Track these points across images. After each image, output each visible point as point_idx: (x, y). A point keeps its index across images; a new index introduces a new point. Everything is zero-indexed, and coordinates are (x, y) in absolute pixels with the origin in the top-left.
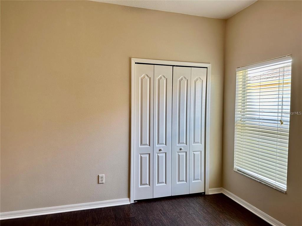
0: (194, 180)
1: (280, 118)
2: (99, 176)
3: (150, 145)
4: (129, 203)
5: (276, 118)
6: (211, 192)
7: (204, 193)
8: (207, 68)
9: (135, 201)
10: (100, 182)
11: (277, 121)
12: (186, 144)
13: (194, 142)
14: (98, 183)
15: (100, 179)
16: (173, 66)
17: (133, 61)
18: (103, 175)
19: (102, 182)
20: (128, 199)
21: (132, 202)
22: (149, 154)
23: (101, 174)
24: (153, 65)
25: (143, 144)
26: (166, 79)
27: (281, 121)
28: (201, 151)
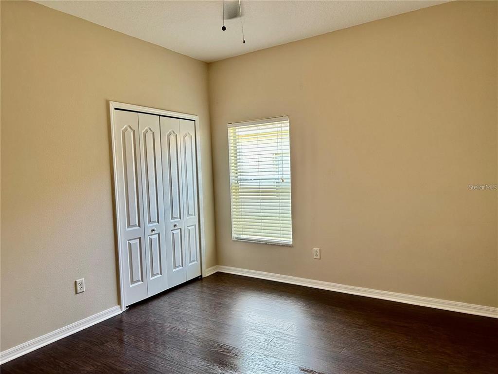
0: (191, 262)
1: (280, 177)
2: (76, 281)
3: (139, 226)
4: (121, 312)
5: (276, 177)
6: (207, 273)
7: (201, 276)
8: (194, 121)
9: (126, 307)
10: (79, 291)
11: (278, 179)
12: (180, 219)
13: (188, 215)
14: (76, 293)
15: (78, 287)
16: (160, 115)
17: (113, 105)
18: (82, 279)
19: (82, 291)
20: (119, 306)
21: (124, 309)
22: (140, 239)
23: (78, 279)
24: (137, 113)
25: (131, 225)
26: (153, 133)
27: (282, 179)
28: (195, 225)
